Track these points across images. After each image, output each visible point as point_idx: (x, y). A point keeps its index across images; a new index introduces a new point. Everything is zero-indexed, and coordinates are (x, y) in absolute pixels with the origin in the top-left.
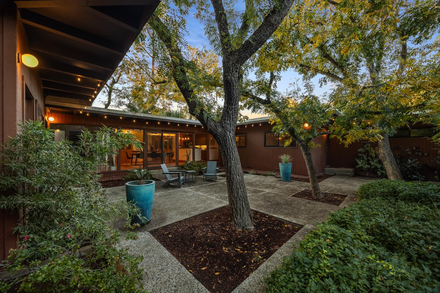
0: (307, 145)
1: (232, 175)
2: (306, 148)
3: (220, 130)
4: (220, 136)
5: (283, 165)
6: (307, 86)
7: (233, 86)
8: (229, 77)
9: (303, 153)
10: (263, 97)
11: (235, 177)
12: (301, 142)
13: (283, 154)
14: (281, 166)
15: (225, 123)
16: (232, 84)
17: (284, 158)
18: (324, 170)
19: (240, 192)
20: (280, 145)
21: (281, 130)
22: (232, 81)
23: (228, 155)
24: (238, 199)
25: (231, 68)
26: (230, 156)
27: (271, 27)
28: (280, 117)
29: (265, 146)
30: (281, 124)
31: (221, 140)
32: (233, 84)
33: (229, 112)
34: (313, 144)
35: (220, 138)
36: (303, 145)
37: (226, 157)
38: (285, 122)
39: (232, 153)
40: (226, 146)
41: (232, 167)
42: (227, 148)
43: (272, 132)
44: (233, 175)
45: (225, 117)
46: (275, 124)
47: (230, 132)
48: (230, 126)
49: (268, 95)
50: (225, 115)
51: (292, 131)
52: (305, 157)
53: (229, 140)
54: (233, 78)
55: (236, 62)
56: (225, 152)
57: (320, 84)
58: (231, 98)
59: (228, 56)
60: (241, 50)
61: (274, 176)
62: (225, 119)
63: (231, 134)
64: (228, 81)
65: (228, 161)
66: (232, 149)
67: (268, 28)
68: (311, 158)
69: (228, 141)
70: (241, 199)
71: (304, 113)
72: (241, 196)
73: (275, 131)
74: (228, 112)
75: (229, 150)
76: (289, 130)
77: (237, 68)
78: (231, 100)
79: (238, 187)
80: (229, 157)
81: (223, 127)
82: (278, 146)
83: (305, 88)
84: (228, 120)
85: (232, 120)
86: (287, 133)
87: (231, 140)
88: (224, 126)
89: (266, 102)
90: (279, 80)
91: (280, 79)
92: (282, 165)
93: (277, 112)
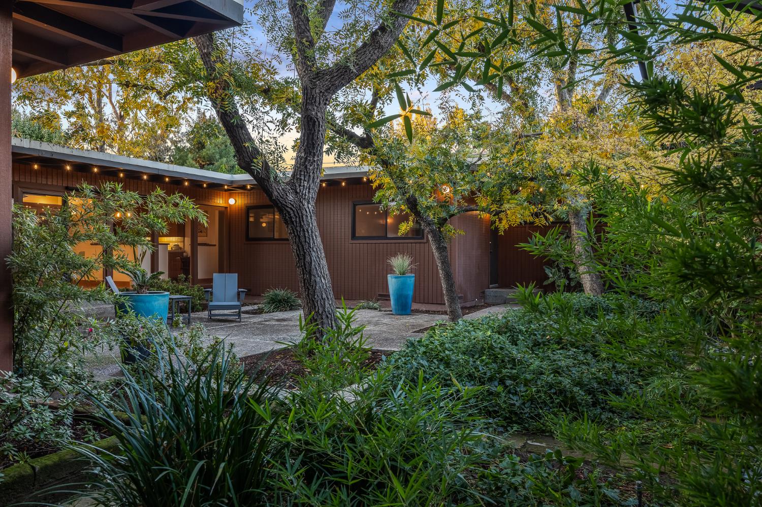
0: (440, 230)
1: (312, 277)
2: (439, 238)
3: (291, 197)
4: (291, 209)
5: (396, 278)
6: (443, 108)
7: (319, 127)
8: (313, 113)
9: (434, 247)
10: (359, 131)
11: (318, 279)
12: (430, 224)
13: (395, 255)
14: (392, 283)
15: (300, 186)
16: (317, 123)
17: (400, 262)
18: (483, 293)
19: (327, 305)
20: (389, 235)
21: (393, 200)
22: (317, 119)
23: (306, 241)
24: (324, 317)
25: (318, 99)
26: (309, 244)
27: (380, 50)
28: (391, 175)
29: (354, 236)
30: (392, 188)
31: (292, 215)
32: (319, 122)
33: (308, 167)
34: (452, 230)
35: (291, 212)
36: (432, 231)
37: (303, 246)
38: (400, 185)
39: (313, 239)
40: (301, 226)
41: (313, 263)
42: (303, 230)
43: (374, 203)
44: (315, 276)
45: (300, 175)
46: (380, 187)
47: (308, 203)
48: (309, 192)
49: (367, 130)
50: (301, 171)
51: (412, 203)
52: (436, 254)
53: (307, 216)
54: (319, 114)
55: (326, 90)
56: (299, 237)
57: (471, 103)
58: (313, 144)
59: (314, 79)
60: (335, 74)
61: (376, 309)
62: (301, 179)
63: (310, 206)
64: (311, 118)
65: (305, 253)
66: (312, 232)
67: (376, 52)
68: (446, 257)
69: (304, 217)
70: (329, 316)
71: (432, 170)
72: (329, 311)
73: (380, 202)
74: (306, 167)
75: (306, 233)
76: (408, 199)
77: (327, 100)
78: (314, 148)
79: (324, 296)
80: (306, 246)
81: (296, 192)
82: (386, 238)
83: (440, 111)
84: (304, 180)
85: (313, 181)
86: (403, 207)
87: (311, 216)
88: (298, 190)
89: (365, 143)
90: (388, 101)
91: (391, 101)
92: (394, 280)
93: (385, 163)
